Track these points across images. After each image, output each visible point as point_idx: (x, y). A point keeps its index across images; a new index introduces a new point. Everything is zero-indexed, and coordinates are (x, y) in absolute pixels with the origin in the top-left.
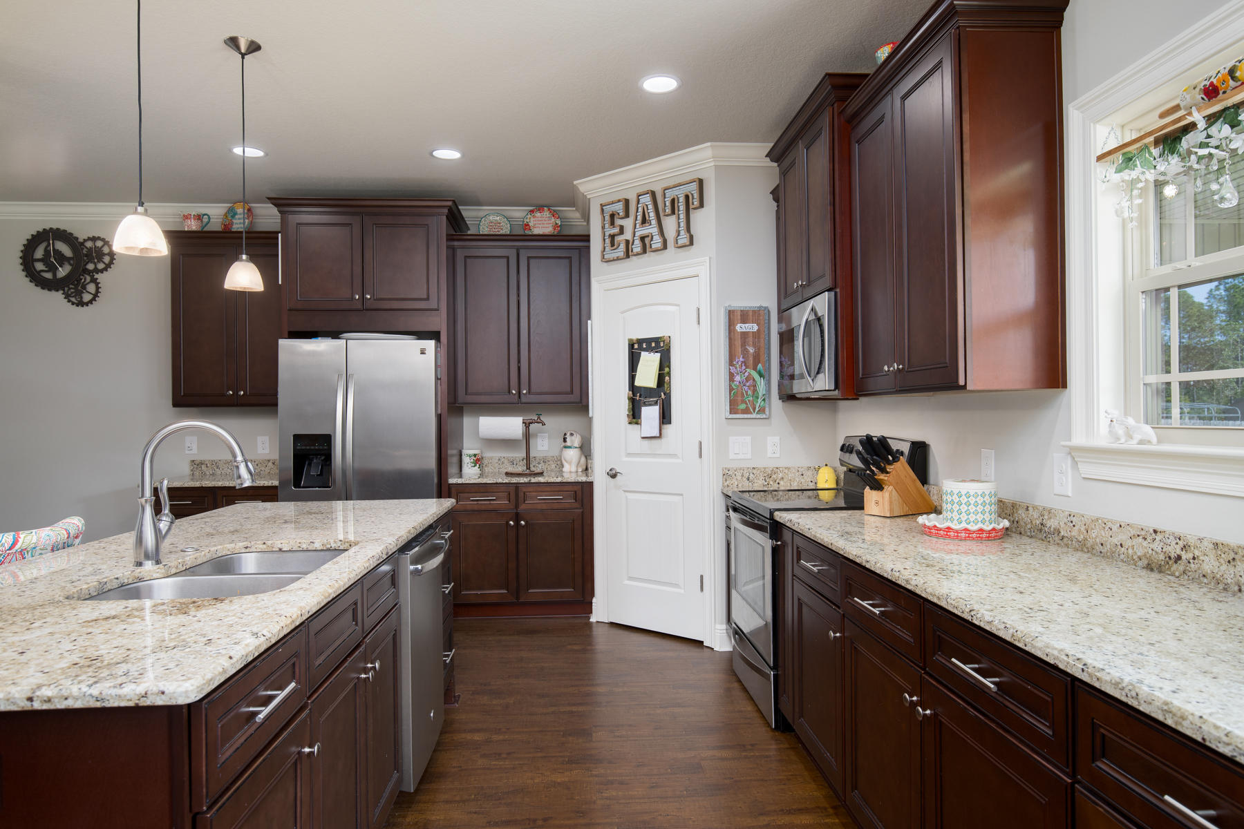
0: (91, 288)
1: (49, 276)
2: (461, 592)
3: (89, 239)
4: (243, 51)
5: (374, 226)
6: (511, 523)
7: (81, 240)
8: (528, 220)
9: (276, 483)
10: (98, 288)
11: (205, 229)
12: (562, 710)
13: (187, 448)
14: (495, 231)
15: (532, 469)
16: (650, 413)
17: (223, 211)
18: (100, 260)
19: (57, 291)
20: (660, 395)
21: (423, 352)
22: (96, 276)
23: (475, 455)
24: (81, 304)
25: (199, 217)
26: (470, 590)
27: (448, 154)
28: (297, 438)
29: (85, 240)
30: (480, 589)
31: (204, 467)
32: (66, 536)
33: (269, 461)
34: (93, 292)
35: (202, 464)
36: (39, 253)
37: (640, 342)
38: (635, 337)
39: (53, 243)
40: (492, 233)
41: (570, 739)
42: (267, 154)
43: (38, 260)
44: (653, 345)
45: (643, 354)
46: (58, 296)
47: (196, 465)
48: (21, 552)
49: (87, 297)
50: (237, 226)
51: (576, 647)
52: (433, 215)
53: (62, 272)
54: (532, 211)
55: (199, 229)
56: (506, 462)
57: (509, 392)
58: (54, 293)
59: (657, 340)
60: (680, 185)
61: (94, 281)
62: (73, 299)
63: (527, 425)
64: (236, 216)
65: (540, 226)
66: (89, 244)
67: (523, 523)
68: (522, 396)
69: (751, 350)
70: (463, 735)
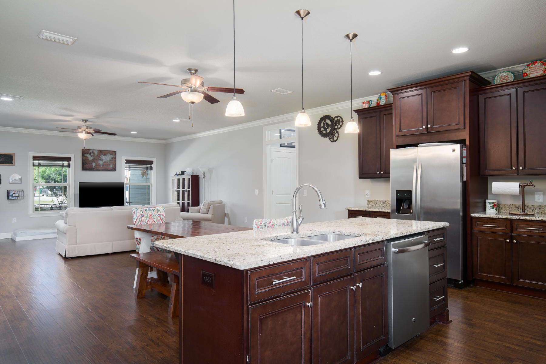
0: (336, 135)
1: (324, 132)
2: (478, 273)
4: (351, 39)
5: (432, 93)
6: (508, 240)
7: (333, 118)
8: (526, 71)
9: (389, 211)
10: (338, 135)
11: (370, 107)
12: (504, 345)
13: (366, 195)
14: (504, 81)
15: (526, 211)
17: (377, 98)
18: (339, 124)
19: (327, 137)
21: (454, 150)
22: (338, 130)
23: (493, 203)
24: (334, 141)
25: (368, 102)
26: (483, 273)
27: (461, 50)
28: (398, 192)
29: (335, 118)
30: (489, 274)
31: (372, 202)
32: (287, 222)
34: (337, 137)
36: (322, 125)
39: (326, 120)
40: (502, 82)
41: (498, 359)
42: (382, 73)
43: (322, 127)
46: (327, 139)
47: (370, 202)
48: (272, 225)
49: (335, 139)
50: (382, 103)
51: (539, 317)
52: (462, 81)
53: (328, 130)
54: (529, 65)
55: (368, 107)
56: (514, 207)
57: (512, 168)
58: (326, 138)
61: (337, 132)
62: (331, 140)
63: (522, 187)
64: (382, 99)
65: (534, 72)
66: (336, 119)
67: (515, 241)
68: (520, 172)
70: (441, 338)
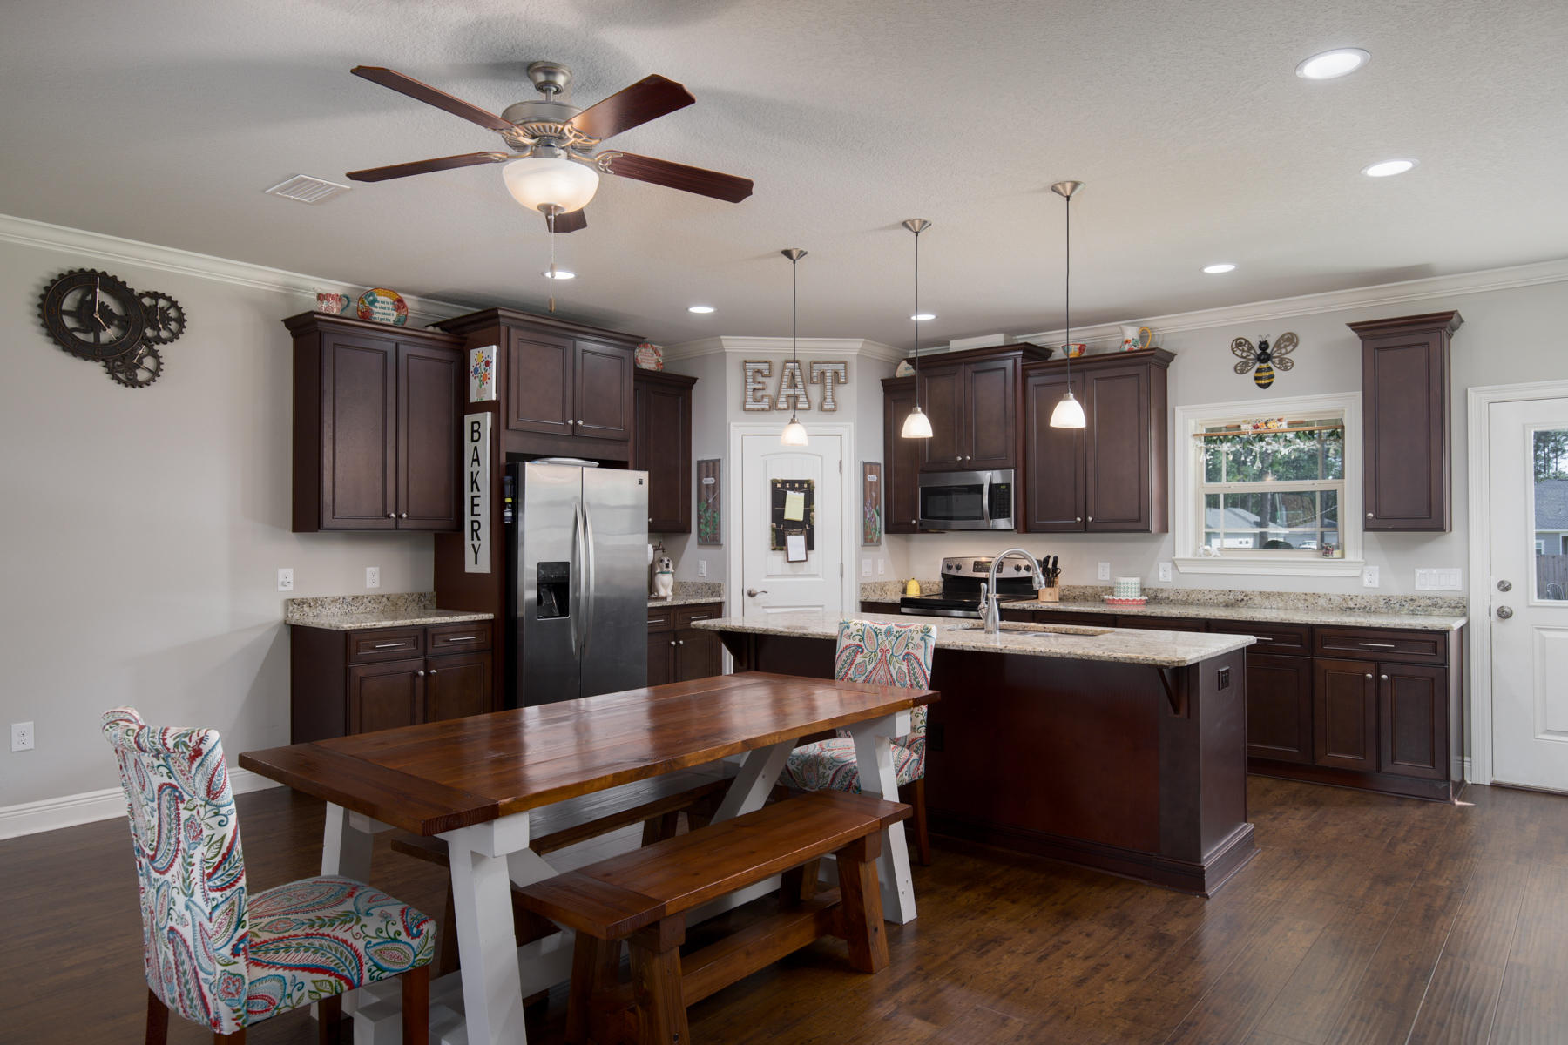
0: (149, 362)
1: (83, 337)
3: (148, 294)
5: (583, 352)
7: (136, 293)
10: (159, 364)
13: (280, 584)
16: (796, 542)
18: (163, 325)
19: (96, 360)
20: (806, 527)
21: (641, 483)
22: (156, 347)
24: (133, 383)
25: (339, 299)
28: (541, 566)
29: (142, 295)
31: (305, 606)
33: (383, 596)
34: (151, 370)
35: (304, 603)
37: (784, 482)
38: (779, 477)
39: (91, 291)
43: (68, 313)
44: (797, 485)
45: (789, 493)
49: (142, 375)
50: (381, 316)
52: (628, 349)
53: (109, 334)
59: (801, 482)
60: (829, 362)
61: (154, 354)
62: (120, 376)
64: (377, 305)
66: (147, 301)
69: (874, 495)
